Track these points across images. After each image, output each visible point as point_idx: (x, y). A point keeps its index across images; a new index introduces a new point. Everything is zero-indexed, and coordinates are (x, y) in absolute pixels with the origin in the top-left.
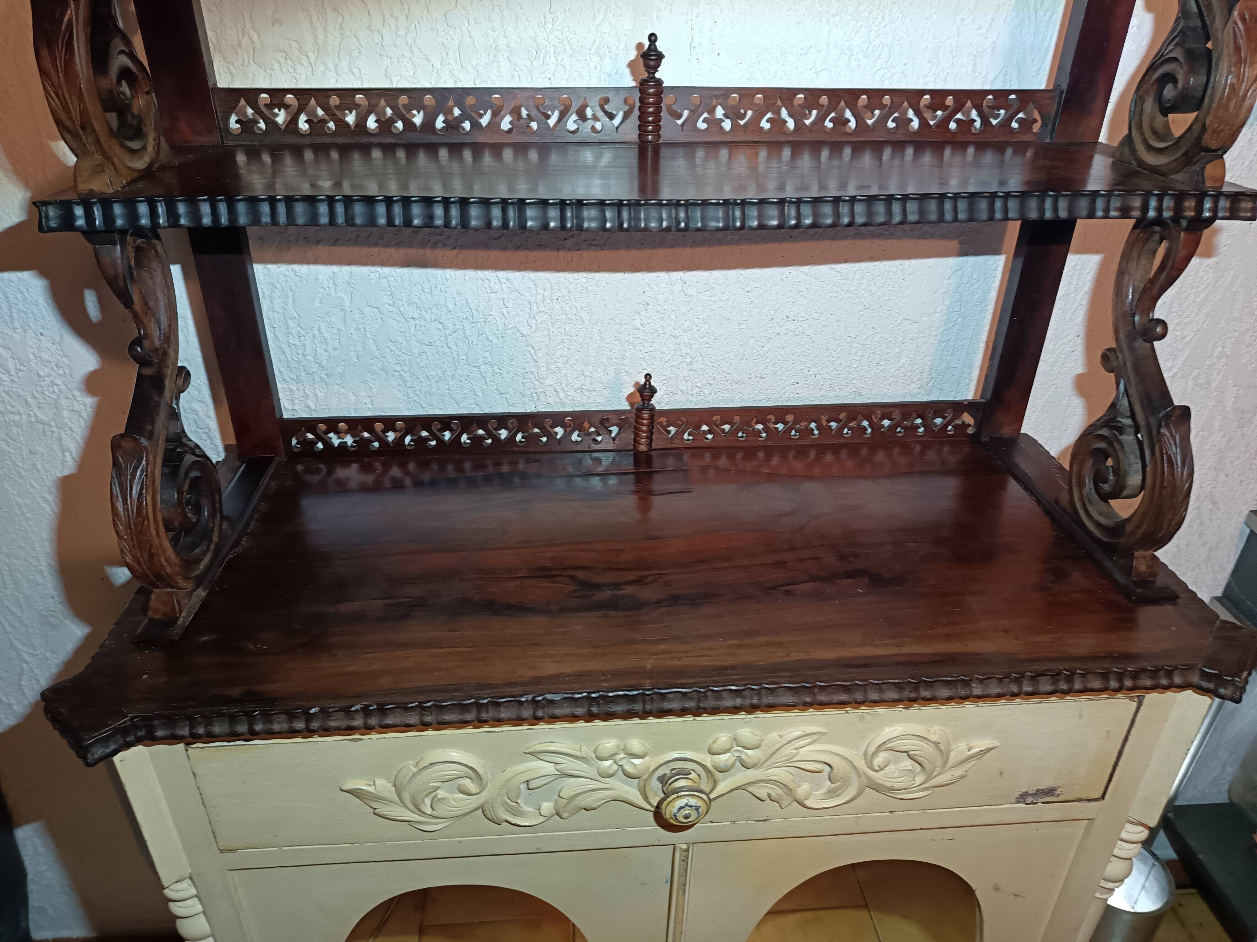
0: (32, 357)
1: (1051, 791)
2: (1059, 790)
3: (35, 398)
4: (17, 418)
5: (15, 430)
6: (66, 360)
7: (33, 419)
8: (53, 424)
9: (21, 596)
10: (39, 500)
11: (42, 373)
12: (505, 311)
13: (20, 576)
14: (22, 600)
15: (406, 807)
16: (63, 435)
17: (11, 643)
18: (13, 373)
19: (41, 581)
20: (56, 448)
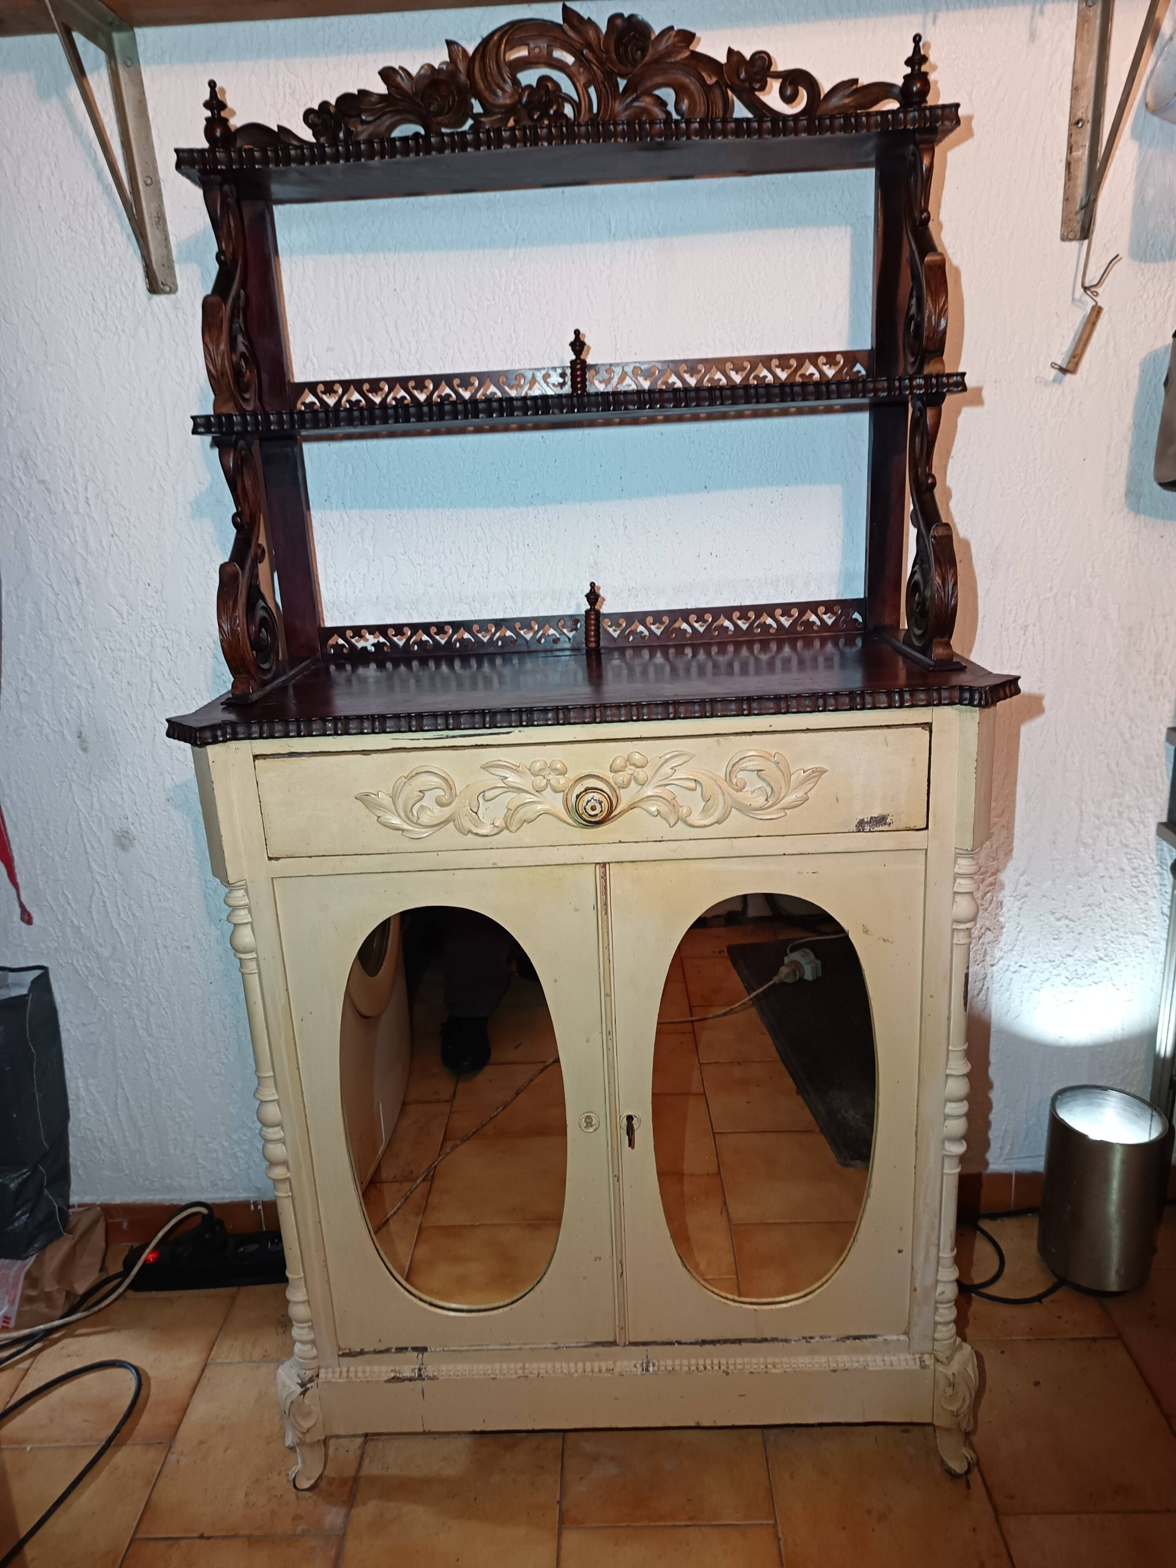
0: (140, 603)
1: (881, 820)
2: (889, 818)
3: (137, 636)
4: (122, 654)
5: (119, 664)
6: (164, 605)
7: (134, 654)
8: (148, 659)
9: (103, 817)
10: (129, 726)
11: (145, 616)
12: (488, 556)
13: (104, 797)
14: (103, 821)
15: (399, 816)
16: (154, 669)
17: (89, 863)
18: (125, 616)
19: (120, 802)
20: (147, 680)
